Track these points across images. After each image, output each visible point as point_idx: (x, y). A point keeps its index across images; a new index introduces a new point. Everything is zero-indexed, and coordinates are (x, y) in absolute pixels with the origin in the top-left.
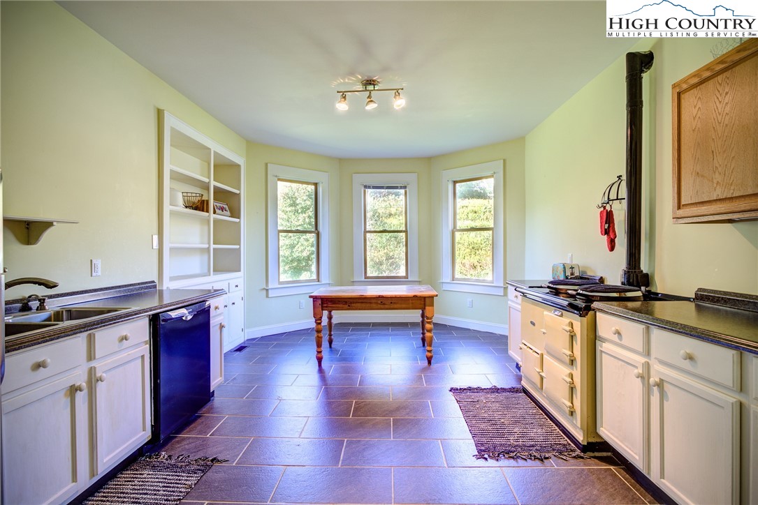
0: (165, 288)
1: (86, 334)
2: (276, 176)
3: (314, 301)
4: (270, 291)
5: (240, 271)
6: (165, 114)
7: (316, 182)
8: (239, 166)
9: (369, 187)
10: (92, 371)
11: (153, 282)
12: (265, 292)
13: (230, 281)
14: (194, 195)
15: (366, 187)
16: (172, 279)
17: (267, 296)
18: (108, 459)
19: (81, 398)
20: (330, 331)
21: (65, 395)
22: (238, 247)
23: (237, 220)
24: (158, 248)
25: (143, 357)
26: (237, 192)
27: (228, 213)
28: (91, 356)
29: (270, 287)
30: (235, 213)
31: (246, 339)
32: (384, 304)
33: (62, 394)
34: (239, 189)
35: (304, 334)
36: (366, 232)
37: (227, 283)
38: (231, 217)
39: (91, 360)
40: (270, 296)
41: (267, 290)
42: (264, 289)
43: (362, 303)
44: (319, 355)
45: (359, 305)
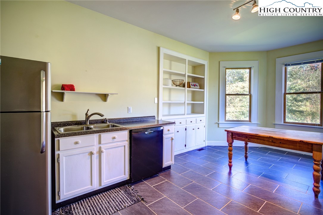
0: (160, 119)
1: (98, 134)
2: (225, 67)
3: (227, 133)
4: (220, 124)
5: (204, 114)
6: (161, 48)
7: (250, 67)
8: (204, 65)
9: (289, 65)
10: (100, 148)
11: (154, 116)
12: (217, 124)
13: (197, 118)
14: (179, 80)
15: (286, 65)
16: (164, 116)
17: (218, 127)
18: (107, 182)
19: (95, 157)
20: (246, 151)
21: (88, 154)
22: (203, 102)
23: (203, 90)
24: (157, 103)
25: (125, 146)
26: (203, 77)
27: (198, 87)
28: (100, 143)
29: (220, 122)
30: (202, 87)
31: (207, 145)
32: (275, 143)
33: (87, 154)
34: (204, 75)
35: (238, 149)
36: (285, 94)
37: (195, 119)
38: (200, 89)
39: (100, 144)
40: (220, 127)
41: (218, 124)
42: (217, 123)
43: (258, 139)
44: (230, 164)
45: (255, 140)
